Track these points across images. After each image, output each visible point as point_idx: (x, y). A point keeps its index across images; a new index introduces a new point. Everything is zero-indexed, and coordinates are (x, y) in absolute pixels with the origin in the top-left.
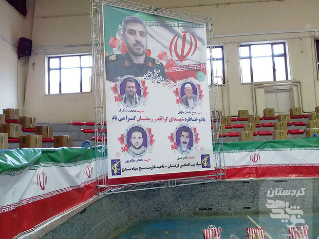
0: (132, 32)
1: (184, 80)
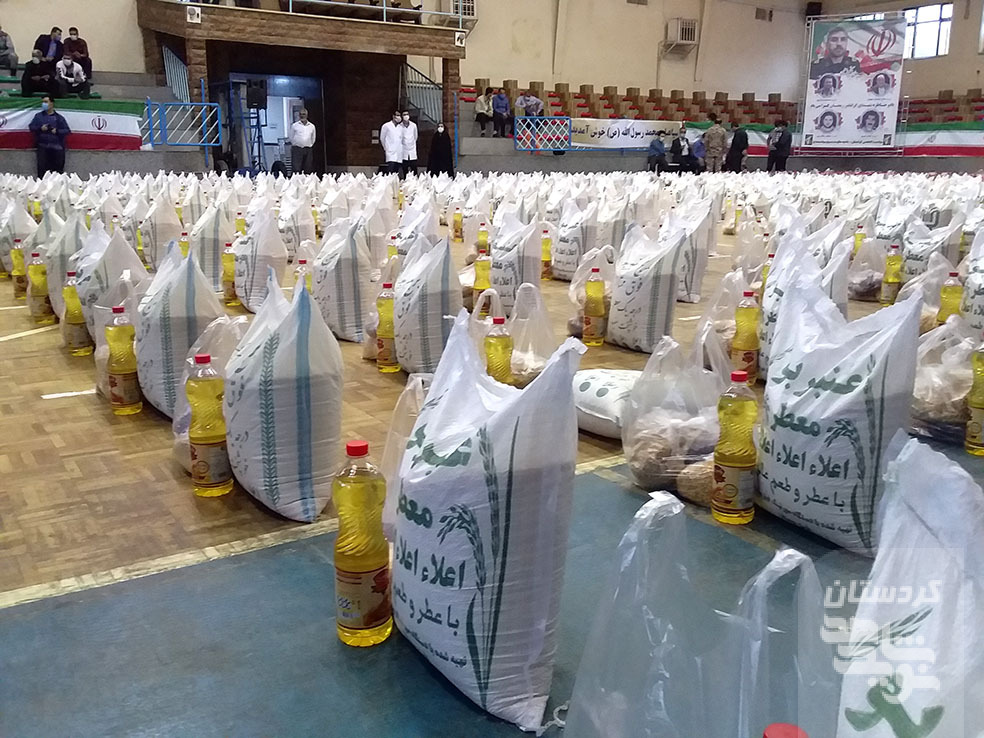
0: (835, 39)
1: (878, 72)
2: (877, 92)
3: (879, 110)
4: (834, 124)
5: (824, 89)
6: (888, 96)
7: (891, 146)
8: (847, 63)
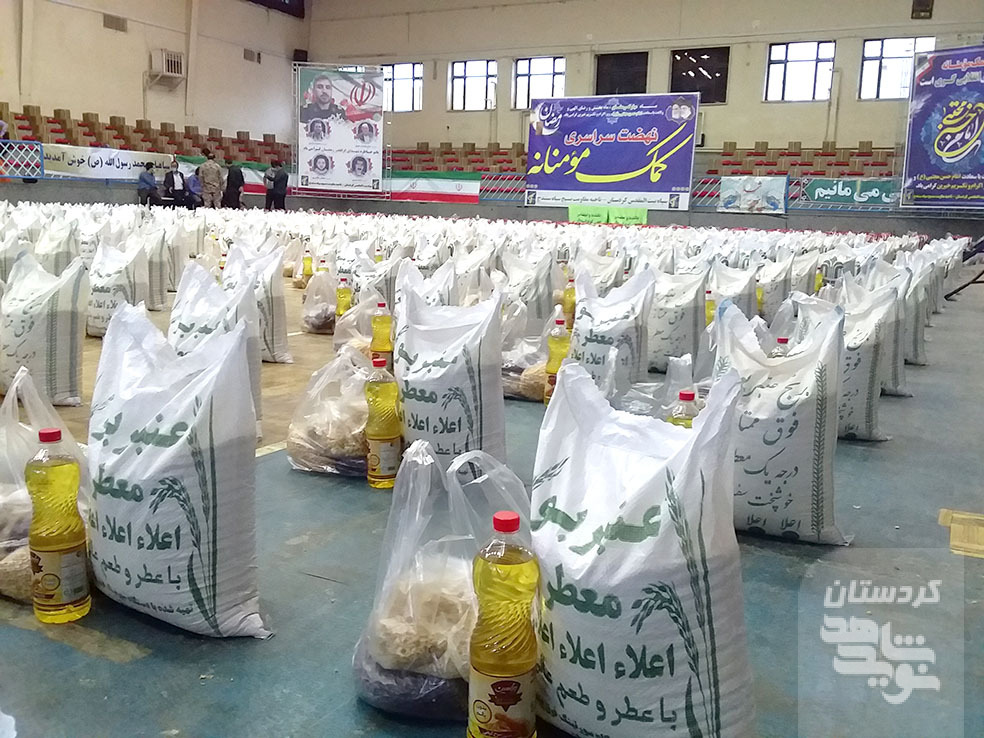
0: (321, 86)
1: (362, 121)
2: (363, 140)
3: (366, 156)
4: (327, 167)
5: (315, 133)
6: (372, 144)
7: (380, 191)
8: (333, 110)
